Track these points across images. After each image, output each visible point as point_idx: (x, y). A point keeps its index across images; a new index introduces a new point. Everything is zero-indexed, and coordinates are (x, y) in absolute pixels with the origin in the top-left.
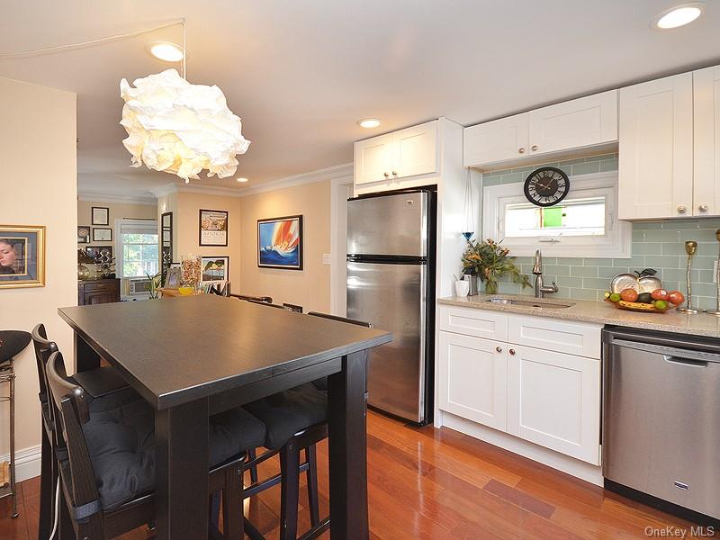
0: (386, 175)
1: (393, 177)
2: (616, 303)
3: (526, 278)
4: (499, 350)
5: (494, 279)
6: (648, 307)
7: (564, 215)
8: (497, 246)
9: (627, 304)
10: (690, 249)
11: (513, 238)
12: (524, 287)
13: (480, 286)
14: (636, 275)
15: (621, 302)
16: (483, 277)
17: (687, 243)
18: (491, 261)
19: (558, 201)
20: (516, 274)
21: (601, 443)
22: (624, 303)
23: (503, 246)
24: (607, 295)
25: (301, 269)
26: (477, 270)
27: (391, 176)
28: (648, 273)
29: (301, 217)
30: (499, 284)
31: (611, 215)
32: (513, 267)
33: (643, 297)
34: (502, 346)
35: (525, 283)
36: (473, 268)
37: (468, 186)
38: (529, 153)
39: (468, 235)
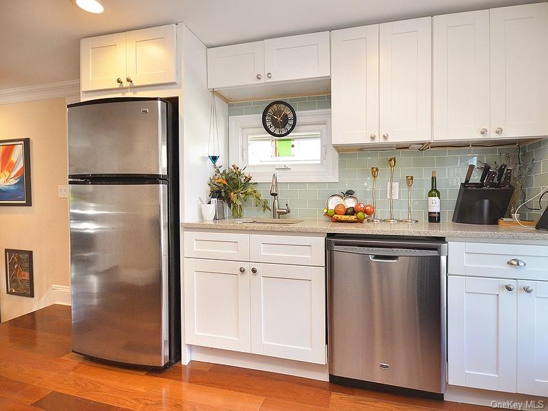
0: (119, 81)
1: (128, 84)
2: (332, 217)
3: (266, 202)
4: (242, 271)
5: (239, 203)
6: (353, 218)
7: (293, 146)
8: (242, 173)
9: (339, 217)
10: (374, 172)
11: (254, 167)
12: (264, 211)
13: (227, 211)
14: (342, 195)
15: (335, 215)
16: (230, 202)
17: (373, 168)
18: (236, 187)
19: (288, 133)
20: (258, 198)
21: (327, 343)
22: (337, 216)
23: (246, 173)
24: (326, 211)
25: (29, 204)
26: (223, 194)
27: (126, 84)
28: (350, 194)
29: (27, 142)
30: (244, 209)
31: (324, 147)
32: (255, 192)
33: (349, 211)
34: (245, 266)
35: (265, 207)
36: (219, 192)
37: (213, 110)
38: (264, 80)
39: (214, 159)
